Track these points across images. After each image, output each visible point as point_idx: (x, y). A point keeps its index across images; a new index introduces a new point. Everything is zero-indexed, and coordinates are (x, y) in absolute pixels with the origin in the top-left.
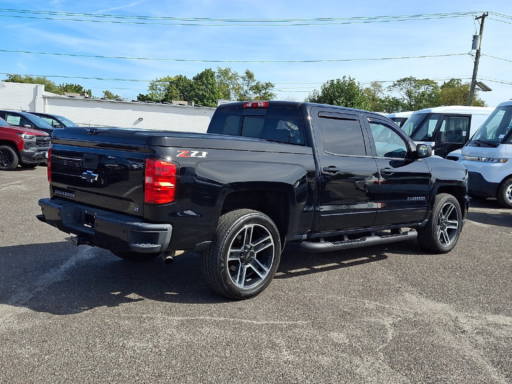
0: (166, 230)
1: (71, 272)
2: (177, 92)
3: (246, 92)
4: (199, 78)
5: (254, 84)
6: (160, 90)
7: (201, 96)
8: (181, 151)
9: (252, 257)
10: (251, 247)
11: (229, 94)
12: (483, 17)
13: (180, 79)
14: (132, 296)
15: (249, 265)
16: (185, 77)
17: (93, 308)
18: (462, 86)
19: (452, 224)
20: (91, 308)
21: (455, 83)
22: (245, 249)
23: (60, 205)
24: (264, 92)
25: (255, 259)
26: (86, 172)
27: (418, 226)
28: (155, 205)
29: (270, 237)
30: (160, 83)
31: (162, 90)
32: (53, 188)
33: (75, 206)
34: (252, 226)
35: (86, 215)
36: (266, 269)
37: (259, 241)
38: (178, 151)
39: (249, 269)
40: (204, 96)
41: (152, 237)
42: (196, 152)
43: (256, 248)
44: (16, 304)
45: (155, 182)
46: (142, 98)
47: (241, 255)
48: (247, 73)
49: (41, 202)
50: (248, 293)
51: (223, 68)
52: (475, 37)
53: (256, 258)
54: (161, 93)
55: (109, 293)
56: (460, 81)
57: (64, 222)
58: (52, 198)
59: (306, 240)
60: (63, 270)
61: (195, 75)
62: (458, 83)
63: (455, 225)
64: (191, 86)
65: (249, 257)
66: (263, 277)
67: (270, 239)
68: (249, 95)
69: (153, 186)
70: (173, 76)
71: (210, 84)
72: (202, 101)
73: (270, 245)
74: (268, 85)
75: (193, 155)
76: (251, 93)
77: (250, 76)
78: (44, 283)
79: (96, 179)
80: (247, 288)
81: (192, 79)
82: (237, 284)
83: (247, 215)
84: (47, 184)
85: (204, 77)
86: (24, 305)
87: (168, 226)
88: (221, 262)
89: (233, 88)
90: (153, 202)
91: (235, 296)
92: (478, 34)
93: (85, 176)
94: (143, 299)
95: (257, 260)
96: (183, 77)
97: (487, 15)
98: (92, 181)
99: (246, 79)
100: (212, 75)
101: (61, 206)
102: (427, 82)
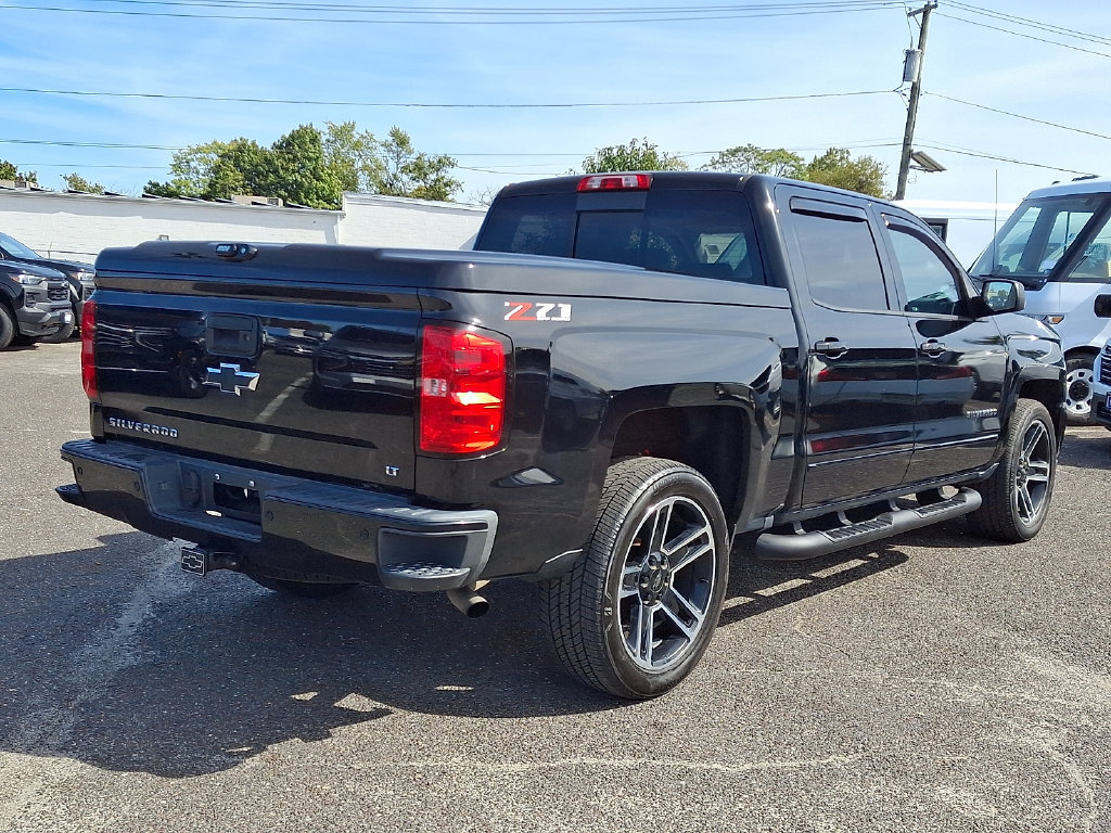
0: (484, 526)
1: (149, 634)
2: (234, 176)
3: (395, 175)
4: (287, 145)
5: (412, 158)
6: (198, 173)
7: (292, 184)
8: (513, 304)
9: (666, 584)
10: (663, 556)
11: (355, 183)
12: (926, 11)
13: (241, 148)
14: (351, 702)
15: (660, 605)
16: (253, 144)
17: (265, 749)
18: (851, 166)
19: (1038, 471)
20: (260, 749)
21: (838, 158)
22: (651, 562)
23: (137, 458)
24: (433, 176)
25: (672, 588)
26: (218, 367)
27: (978, 478)
28: (450, 457)
29: (708, 529)
30: (198, 156)
31: (202, 171)
32: (101, 412)
33: (178, 461)
34: (670, 501)
35: (217, 485)
36: (696, 612)
37: (681, 540)
38: (507, 304)
39: (659, 615)
40: (300, 185)
41: (447, 549)
42: (549, 307)
43: (673, 560)
44: (38, 747)
45: (453, 394)
46: (155, 191)
47: (642, 581)
48: (395, 134)
49: (70, 452)
50: (662, 679)
51: (339, 124)
52: (910, 54)
53: (674, 586)
54: (199, 180)
55: (286, 696)
56: (846, 155)
57: (153, 508)
58: (97, 440)
59: (769, 531)
60: (130, 632)
61: (277, 139)
62: (842, 158)
63: (1043, 471)
64: (268, 162)
65: (660, 585)
66: (692, 633)
67: (706, 533)
68: (400, 184)
69: (448, 404)
70: (226, 140)
71: (310, 159)
72: (296, 198)
73: (705, 550)
74: (442, 163)
75: (541, 315)
76: (405, 178)
77: (402, 141)
78: (95, 674)
79: (252, 386)
80: (659, 667)
81: (269, 148)
82: (638, 660)
83: (660, 475)
84: (82, 400)
85: (297, 144)
86: (63, 749)
87: (489, 516)
88: (605, 602)
89: (365, 168)
90: (444, 450)
91: (632, 691)
92: (915, 47)
93: (214, 377)
94: (388, 712)
95: (675, 592)
96: (249, 143)
97: (936, 6)
98: (237, 392)
99: (394, 149)
100: (314, 140)
101: (142, 465)
102: (779, 156)
